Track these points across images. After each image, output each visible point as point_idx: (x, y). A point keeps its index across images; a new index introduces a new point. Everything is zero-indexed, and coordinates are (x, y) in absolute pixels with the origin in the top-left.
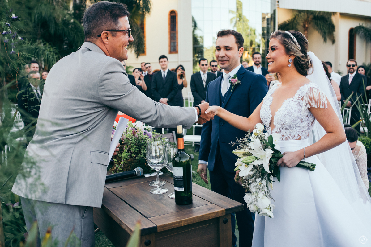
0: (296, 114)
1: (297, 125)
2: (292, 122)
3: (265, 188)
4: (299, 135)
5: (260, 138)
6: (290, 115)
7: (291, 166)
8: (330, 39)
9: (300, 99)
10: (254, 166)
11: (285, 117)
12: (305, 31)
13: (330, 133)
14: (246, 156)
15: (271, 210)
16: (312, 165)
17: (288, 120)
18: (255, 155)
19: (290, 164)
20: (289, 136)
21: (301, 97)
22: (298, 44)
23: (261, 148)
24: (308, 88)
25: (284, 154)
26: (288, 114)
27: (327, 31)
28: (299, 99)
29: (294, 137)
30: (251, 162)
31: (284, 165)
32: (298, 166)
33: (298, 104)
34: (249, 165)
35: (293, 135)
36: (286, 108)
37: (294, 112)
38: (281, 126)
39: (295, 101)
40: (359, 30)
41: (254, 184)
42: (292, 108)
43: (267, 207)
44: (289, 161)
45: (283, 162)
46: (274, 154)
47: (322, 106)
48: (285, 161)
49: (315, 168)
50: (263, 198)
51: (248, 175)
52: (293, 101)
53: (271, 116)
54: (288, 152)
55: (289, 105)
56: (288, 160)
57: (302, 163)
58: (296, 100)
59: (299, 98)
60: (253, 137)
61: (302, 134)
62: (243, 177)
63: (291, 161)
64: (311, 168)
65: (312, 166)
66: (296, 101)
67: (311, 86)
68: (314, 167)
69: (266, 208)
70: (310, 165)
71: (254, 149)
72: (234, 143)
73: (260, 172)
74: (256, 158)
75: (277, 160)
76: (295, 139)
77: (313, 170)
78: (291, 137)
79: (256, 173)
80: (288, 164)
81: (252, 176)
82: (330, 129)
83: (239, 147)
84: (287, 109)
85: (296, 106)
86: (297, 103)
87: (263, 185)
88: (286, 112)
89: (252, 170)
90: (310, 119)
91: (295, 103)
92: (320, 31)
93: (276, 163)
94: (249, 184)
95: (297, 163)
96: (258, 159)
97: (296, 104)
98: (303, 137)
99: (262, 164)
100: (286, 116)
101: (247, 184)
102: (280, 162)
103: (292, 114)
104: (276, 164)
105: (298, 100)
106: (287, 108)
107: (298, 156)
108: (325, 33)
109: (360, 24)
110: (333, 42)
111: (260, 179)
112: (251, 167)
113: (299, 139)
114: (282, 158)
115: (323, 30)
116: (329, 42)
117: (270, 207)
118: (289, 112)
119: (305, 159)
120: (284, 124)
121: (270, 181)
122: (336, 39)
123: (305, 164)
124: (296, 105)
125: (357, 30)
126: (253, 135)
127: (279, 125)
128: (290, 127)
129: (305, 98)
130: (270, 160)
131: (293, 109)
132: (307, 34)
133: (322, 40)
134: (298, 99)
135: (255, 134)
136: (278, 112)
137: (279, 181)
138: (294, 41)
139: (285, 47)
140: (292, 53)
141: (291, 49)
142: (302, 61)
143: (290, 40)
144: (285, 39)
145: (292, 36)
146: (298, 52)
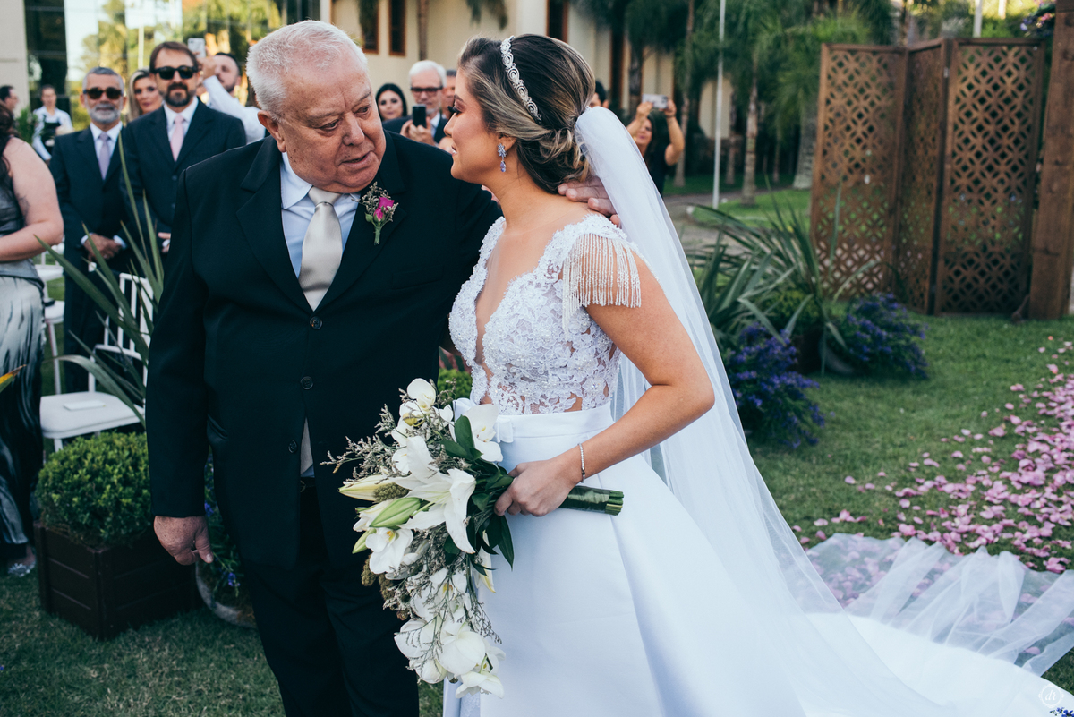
0: (544, 330)
1: (557, 363)
2: (538, 357)
3: (467, 600)
4: (573, 395)
5: (429, 431)
6: (527, 332)
7: (545, 511)
9: (555, 275)
10: (415, 533)
11: (512, 341)
13: (661, 387)
14: (385, 500)
15: (491, 668)
16: (610, 497)
17: (520, 351)
18: (417, 491)
19: (541, 503)
20: (543, 400)
21: (555, 269)
22: (525, 97)
23: (434, 468)
24: (577, 236)
25: (517, 473)
26: (519, 331)
28: (551, 278)
29: (559, 402)
30: (405, 522)
31: (520, 509)
32: (568, 504)
33: (550, 292)
34: (399, 531)
35: (553, 396)
36: (512, 308)
37: (539, 321)
38: (507, 371)
39: (539, 285)
41: (426, 593)
42: (530, 309)
43: (480, 664)
44: (533, 496)
45: (514, 503)
46: (481, 481)
47: (621, 299)
48: (522, 499)
49: (621, 504)
50: (460, 637)
51: (402, 566)
52: (534, 283)
53: (476, 334)
54: (528, 465)
55: (521, 300)
56: (532, 493)
57: (577, 493)
58: (542, 280)
59: (550, 271)
60: (404, 433)
61: (583, 390)
62: (385, 573)
63: (541, 494)
64: (609, 504)
65: (611, 500)
66: (543, 284)
67: (587, 232)
68: (618, 502)
69: (477, 669)
70: (606, 498)
71: (409, 475)
72: (342, 458)
73: (439, 549)
74: (423, 503)
75: (496, 497)
76: (564, 408)
77: (615, 512)
78: (547, 403)
79: (427, 554)
80: (532, 506)
81: (416, 568)
82: (658, 374)
83: (359, 470)
84: (514, 313)
85: (543, 300)
86: (547, 290)
87: (455, 591)
88: (513, 323)
89: (413, 548)
90: (600, 340)
91: (539, 292)
93: (492, 507)
94: (406, 598)
95: (561, 498)
96: (425, 507)
97: (544, 295)
98: (587, 400)
99: (444, 524)
100: (514, 337)
101: (399, 599)
102: (504, 502)
103: (531, 331)
104: (493, 511)
105: (548, 281)
106: (516, 310)
107: (562, 474)
111: (444, 572)
112: (406, 538)
113: (577, 406)
114: (510, 489)
117: (488, 659)
118: (522, 324)
119: (585, 480)
120: (513, 363)
121: (481, 569)
123: (589, 497)
124: (542, 298)
126: (402, 426)
127: (499, 365)
128: (534, 371)
129: (566, 271)
130: (470, 503)
131: (533, 313)
134: (547, 275)
135: (409, 421)
136: (490, 323)
137: (511, 563)
138: (512, 83)
139: (483, 107)
140: (502, 130)
141: (498, 116)
142: (547, 151)
143: (494, 81)
144: (482, 76)
145: (511, 63)
146: (522, 125)
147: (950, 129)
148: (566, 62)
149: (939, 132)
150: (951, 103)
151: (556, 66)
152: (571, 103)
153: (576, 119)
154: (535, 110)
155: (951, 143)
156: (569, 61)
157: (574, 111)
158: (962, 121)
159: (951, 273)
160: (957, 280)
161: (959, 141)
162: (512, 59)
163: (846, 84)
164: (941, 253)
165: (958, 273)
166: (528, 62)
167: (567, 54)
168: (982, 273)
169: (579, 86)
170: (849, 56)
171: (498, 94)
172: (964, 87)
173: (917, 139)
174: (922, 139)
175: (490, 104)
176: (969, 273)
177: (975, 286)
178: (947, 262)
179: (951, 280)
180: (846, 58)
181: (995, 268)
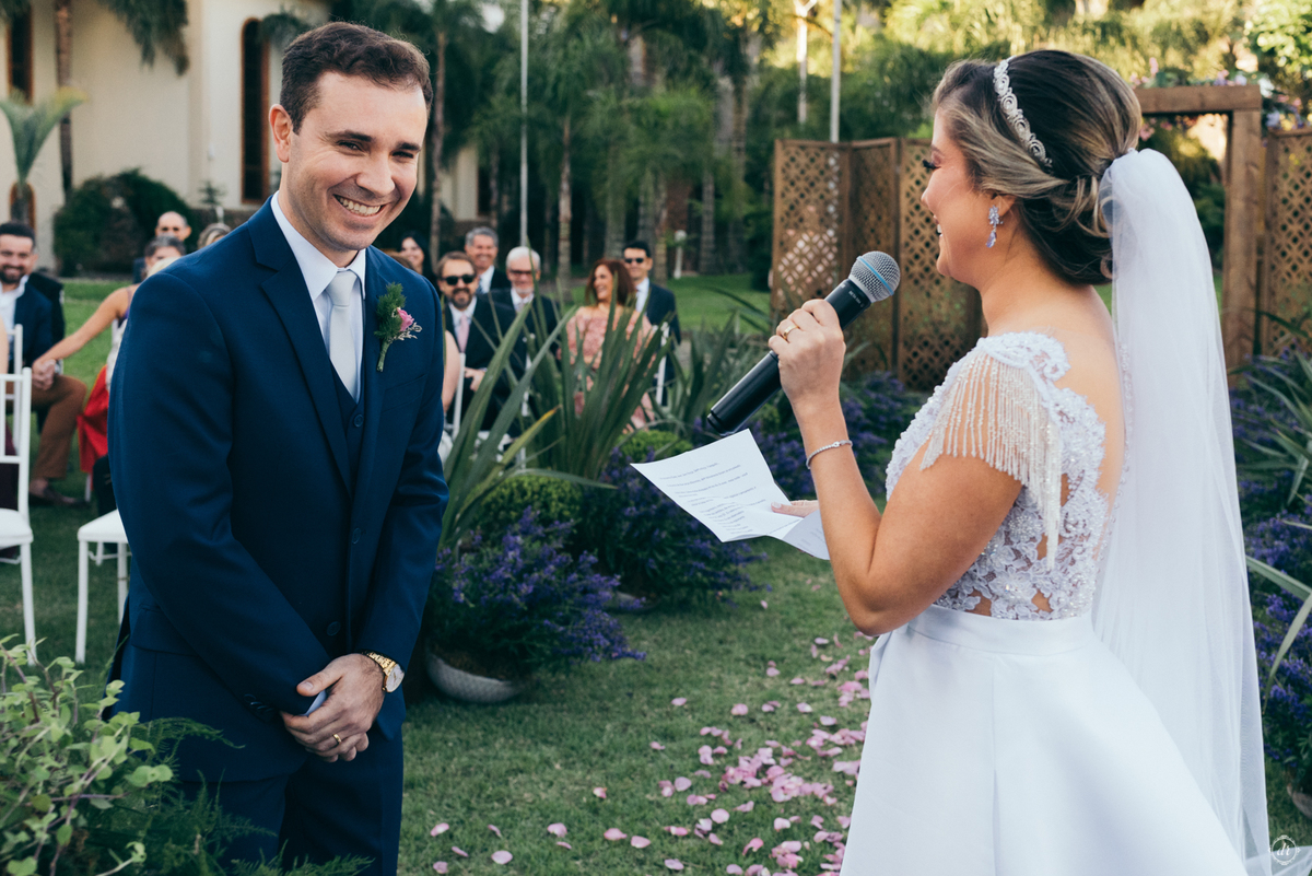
8: (167, 51)
12: (57, 8)
22: (1025, 133)
27: (155, 19)
40: (278, 29)
92: (125, 17)
108: (146, 25)
109: (282, 7)
110: (182, 64)
115: (139, 15)
116: (164, 66)
122: (192, 54)
125: (273, 29)
132: (69, 20)
133: (134, 53)
138: (1007, 116)
139: (965, 154)
140: (991, 185)
141: (986, 166)
142: (1064, 212)
143: (980, 116)
144: (964, 111)
145: (1006, 88)
146: (1022, 175)
147: (903, 220)
148: (1090, 80)
149: (893, 224)
150: (903, 196)
151: (1075, 85)
152: (1099, 136)
153: (1109, 163)
154: (1042, 153)
155: (905, 233)
156: (1096, 80)
157: (1104, 150)
158: (912, 214)
159: (910, 355)
160: (916, 360)
161: (911, 232)
162: (1007, 82)
163: (798, 179)
164: (901, 335)
165: (915, 354)
166: (1030, 83)
167: (1092, 70)
168: (936, 354)
169: (1113, 114)
170: (800, 151)
171: (984, 132)
172: (912, 183)
173: (867, 231)
174: (873, 231)
175: (976, 148)
176: (925, 354)
177: (931, 366)
178: (906, 344)
179: (910, 361)
180: (797, 153)
181: (947, 348)
